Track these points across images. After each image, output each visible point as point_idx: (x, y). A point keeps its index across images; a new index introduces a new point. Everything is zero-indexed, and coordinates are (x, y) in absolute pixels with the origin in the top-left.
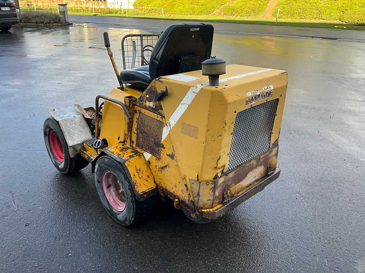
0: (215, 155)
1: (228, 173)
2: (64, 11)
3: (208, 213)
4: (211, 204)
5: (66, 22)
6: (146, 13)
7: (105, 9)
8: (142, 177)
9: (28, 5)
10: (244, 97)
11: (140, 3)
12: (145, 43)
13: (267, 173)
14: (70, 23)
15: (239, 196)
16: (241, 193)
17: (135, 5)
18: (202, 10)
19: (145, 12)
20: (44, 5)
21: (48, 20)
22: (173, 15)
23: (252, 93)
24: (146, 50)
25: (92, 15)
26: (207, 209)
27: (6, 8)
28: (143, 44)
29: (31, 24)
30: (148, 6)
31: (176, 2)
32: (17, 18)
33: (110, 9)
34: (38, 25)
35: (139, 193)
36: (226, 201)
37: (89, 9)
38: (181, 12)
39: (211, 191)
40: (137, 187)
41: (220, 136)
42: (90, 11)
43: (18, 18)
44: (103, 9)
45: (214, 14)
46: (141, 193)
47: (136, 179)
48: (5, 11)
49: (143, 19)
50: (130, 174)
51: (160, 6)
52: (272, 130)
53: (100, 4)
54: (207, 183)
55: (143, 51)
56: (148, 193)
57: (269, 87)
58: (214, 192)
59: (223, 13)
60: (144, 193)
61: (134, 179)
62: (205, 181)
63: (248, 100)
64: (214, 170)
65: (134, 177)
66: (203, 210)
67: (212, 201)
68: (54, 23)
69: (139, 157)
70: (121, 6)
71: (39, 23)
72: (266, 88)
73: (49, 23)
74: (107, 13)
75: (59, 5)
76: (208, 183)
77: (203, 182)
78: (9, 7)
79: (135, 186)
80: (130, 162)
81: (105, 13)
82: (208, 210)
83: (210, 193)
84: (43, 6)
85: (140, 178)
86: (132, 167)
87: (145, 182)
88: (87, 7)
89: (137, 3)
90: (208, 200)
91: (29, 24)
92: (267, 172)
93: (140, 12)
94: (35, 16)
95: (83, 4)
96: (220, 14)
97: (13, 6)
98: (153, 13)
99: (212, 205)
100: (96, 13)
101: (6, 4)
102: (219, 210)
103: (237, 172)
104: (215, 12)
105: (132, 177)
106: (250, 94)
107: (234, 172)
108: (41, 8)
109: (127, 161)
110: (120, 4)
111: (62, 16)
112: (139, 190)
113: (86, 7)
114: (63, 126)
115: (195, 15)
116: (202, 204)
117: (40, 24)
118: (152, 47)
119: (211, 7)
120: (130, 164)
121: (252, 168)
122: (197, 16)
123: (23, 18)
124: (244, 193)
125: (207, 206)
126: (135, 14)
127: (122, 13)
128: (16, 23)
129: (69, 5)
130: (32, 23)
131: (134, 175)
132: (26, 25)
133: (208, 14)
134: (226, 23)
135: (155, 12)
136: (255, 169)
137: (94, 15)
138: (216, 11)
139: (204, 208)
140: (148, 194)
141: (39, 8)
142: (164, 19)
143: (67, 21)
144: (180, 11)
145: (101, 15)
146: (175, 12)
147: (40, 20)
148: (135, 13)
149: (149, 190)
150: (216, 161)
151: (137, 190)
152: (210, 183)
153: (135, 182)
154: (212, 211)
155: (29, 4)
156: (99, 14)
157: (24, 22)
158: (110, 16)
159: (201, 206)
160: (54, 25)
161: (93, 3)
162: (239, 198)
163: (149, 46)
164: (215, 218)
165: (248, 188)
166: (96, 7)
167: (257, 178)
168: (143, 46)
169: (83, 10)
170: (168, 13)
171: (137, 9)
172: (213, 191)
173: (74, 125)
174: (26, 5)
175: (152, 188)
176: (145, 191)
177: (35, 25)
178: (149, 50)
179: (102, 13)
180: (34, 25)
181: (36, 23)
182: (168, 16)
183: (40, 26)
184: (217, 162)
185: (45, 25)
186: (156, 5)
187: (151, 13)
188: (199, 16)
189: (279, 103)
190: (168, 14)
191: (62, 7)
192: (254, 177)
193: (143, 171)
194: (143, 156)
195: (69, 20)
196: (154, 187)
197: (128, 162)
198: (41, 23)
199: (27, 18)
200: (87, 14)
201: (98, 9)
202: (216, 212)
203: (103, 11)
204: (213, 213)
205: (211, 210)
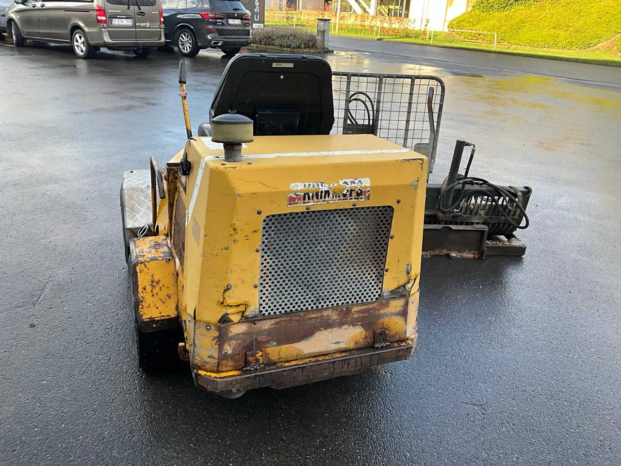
0: (220, 281)
1: (258, 321)
2: (325, 31)
3: (206, 378)
4: (215, 364)
5: (324, 48)
6: (467, 40)
7: (400, 31)
8: (157, 294)
9: (287, 18)
10: (282, 188)
11: (461, 22)
12: (353, 89)
13: (374, 344)
14: (330, 49)
15: (285, 367)
16: (294, 363)
17: (451, 26)
18: (574, 40)
19: (465, 38)
20: (309, 19)
21: (298, 43)
22: (515, 46)
23: (305, 185)
24: (355, 99)
25: (376, 39)
26: (207, 372)
27: (236, 20)
28: (351, 89)
29: (273, 47)
30: (474, 28)
31: (525, 24)
32: (248, 37)
33: (408, 30)
34: (282, 50)
35: (143, 318)
36: (249, 368)
37: (375, 28)
38: (531, 43)
39: (215, 341)
40: (142, 308)
41: (227, 249)
42: (375, 33)
43: (251, 37)
44: (396, 30)
45: (598, 49)
46: (147, 320)
47: (145, 295)
48: (233, 24)
49: (458, 50)
50: (138, 285)
51: (494, 28)
52: (383, 263)
53: (393, 22)
54: (208, 326)
55: (348, 101)
56: (160, 322)
57: (356, 181)
58: (219, 345)
59: (615, 48)
60: (152, 321)
61: (142, 295)
62: (205, 322)
63: (294, 196)
64: (219, 307)
65: (142, 290)
66: (200, 372)
67: (217, 361)
68: (305, 48)
69: (166, 262)
70: (426, 26)
71: (285, 47)
72: (348, 181)
73: (299, 47)
74: (401, 38)
75: (318, 19)
76: (209, 328)
77: (200, 322)
78: (240, 20)
79: (139, 305)
80: (146, 267)
81: (398, 37)
82: (209, 374)
83: (212, 346)
84: (307, 21)
85: (153, 295)
86: (146, 275)
87: (159, 304)
88: (372, 25)
89: (454, 22)
90: (209, 357)
91: (271, 46)
92: (375, 341)
93: (457, 37)
94: (280, 35)
95: (366, 20)
96: (609, 49)
97: (247, 18)
98: (479, 41)
99: (218, 367)
100: (384, 35)
101: (236, 15)
102: (227, 379)
103: (284, 323)
104: (599, 46)
105: (140, 291)
106: (299, 187)
107: (273, 321)
108: (304, 24)
109: (141, 264)
110: (424, 23)
111: (320, 38)
112: (144, 314)
113: (370, 26)
114: (126, 197)
115: (558, 47)
116: (201, 361)
117: (285, 49)
118: (365, 94)
119: (592, 36)
120: (145, 270)
121: (328, 325)
122: (561, 51)
123: (265, 37)
124: (299, 365)
125: (207, 366)
126: (447, 41)
127: (426, 39)
128: (247, 44)
129: (346, 21)
130: (275, 45)
131: (145, 289)
132: (266, 48)
133: (584, 48)
134: (616, 66)
135: (483, 39)
136: (337, 328)
137: (380, 40)
138: (603, 44)
139: (204, 368)
140: (160, 324)
141: (302, 23)
142: (495, 52)
143: (325, 46)
144: (530, 40)
145: (389, 40)
146: (519, 40)
147: (287, 43)
148: (448, 38)
149: (163, 318)
150: (222, 291)
151: (141, 313)
152: (213, 327)
153: (142, 299)
154: (213, 377)
155: (289, 17)
156: (387, 38)
157: (265, 43)
158: (404, 43)
159: (199, 364)
160: (305, 51)
161: (382, 19)
162: (284, 371)
163: (359, 93)
164: (217, 391)
165: (313, 360)
166: (386, 25)
167: (342, 346)
168: (350, 92)
169: (365, 30)
170: (507, 42)
171: (454, 33)
172: (218, 343)
173: (143, 198)
174: (285, 19)
175: (169, 316)
176: (154, 318)
177: (279, 50)
178: (359, 100)
179: (394, 37)
180: (277, 50)
181: (281, 46)
182: (506, 47)
183: (285, 51)
184: (224, 293)
185: (292, 50)
186: (487, 27)
187: (476, 41)
188: (565, 51)
189: (394, 215)
190: (505, 44)
191: (322, 23)
192: (335, 342)
193: (163, 285)
194: (173, 262)
195: (329, 45)
196: (173, 316)
197: (143, 265)
198: (287, 47)
199: (270, 37)
200: (368, 37)
201: (388, 29)
202: (217, 382)
203: (396, 32)
204: (213, 382)
205: (213, 375)
